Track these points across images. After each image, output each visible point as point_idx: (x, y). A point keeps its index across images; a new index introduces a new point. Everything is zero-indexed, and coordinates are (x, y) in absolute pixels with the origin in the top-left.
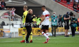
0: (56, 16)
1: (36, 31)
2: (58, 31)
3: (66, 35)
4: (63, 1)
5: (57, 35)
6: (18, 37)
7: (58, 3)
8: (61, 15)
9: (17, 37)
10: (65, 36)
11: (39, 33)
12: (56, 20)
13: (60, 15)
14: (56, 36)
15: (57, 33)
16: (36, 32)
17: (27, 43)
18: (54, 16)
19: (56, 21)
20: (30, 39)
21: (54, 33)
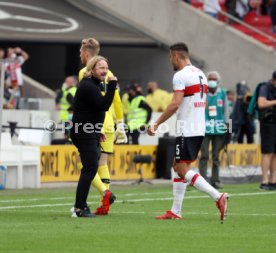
0: (219, 90)
1: (122, 159)
2: (229, 163)
3: (266, 181)
4: (257, 19)
5: (225, 179)
6: (39, 186)
7: (231, 29)
8: (243, 83)
9: (32, 186)
10: (263, 186)
11: (140, 172)
12: (218, 109)
13: (239, 86)
14: (221, 185)
15: (223, 172)
16: (122, 166)
17: (82, 219)
18: (212, 90)
19: (221, 111)
20: (92, 200)
21: (209, 172)
